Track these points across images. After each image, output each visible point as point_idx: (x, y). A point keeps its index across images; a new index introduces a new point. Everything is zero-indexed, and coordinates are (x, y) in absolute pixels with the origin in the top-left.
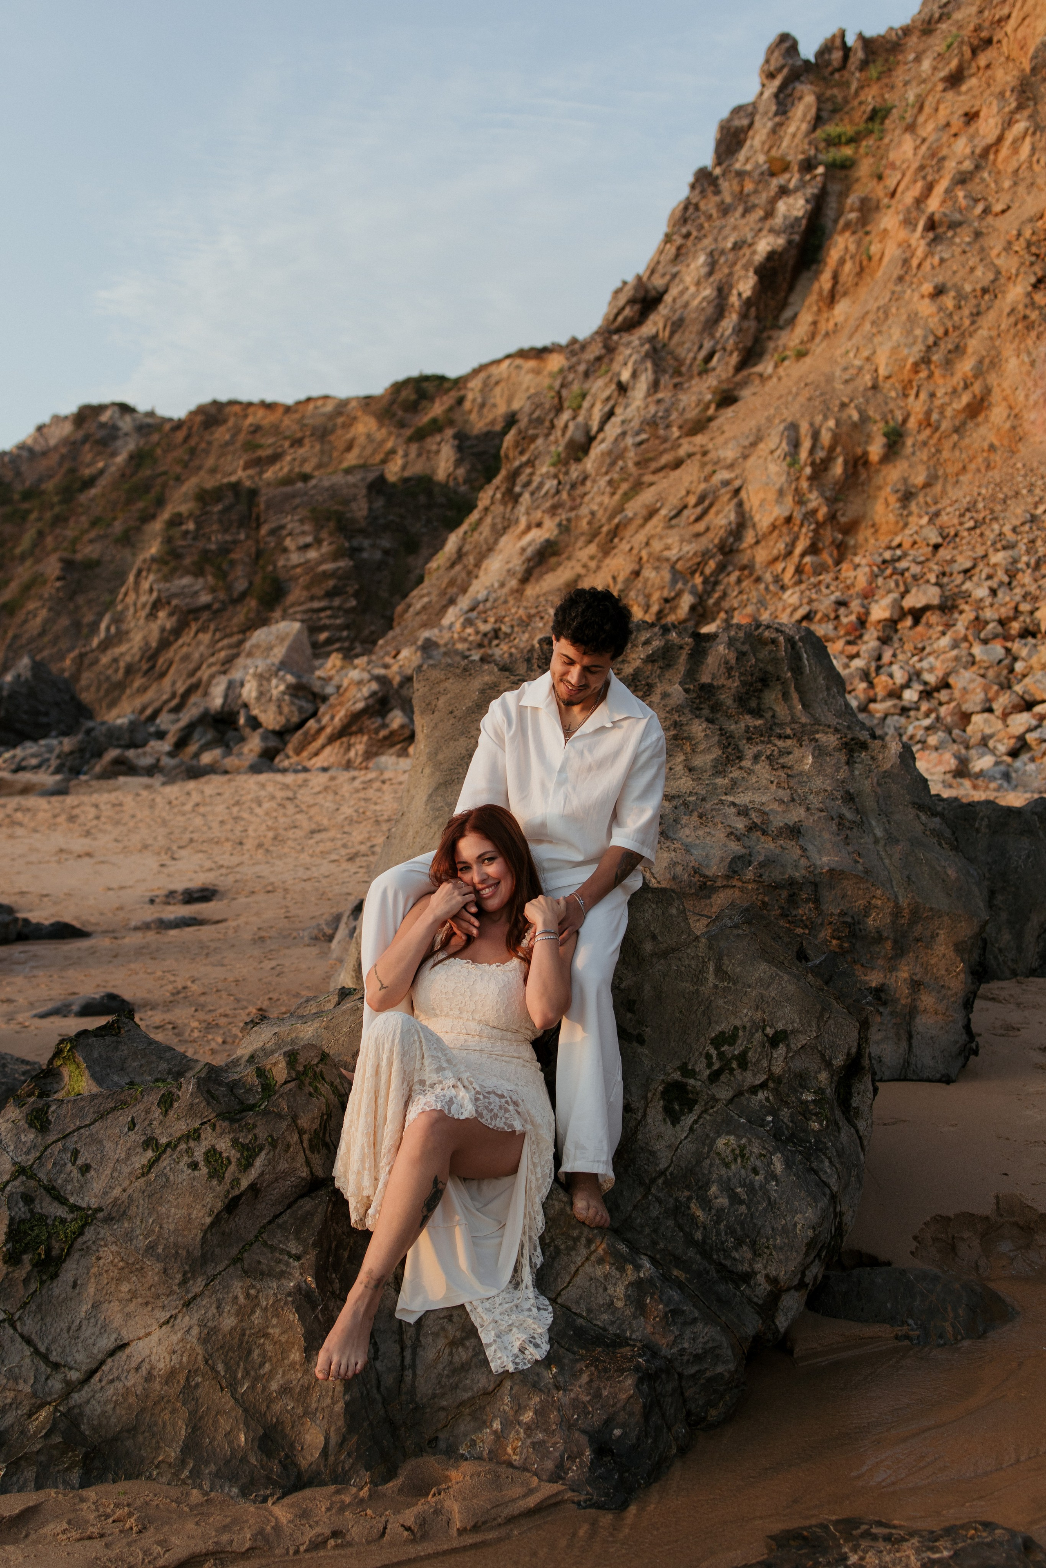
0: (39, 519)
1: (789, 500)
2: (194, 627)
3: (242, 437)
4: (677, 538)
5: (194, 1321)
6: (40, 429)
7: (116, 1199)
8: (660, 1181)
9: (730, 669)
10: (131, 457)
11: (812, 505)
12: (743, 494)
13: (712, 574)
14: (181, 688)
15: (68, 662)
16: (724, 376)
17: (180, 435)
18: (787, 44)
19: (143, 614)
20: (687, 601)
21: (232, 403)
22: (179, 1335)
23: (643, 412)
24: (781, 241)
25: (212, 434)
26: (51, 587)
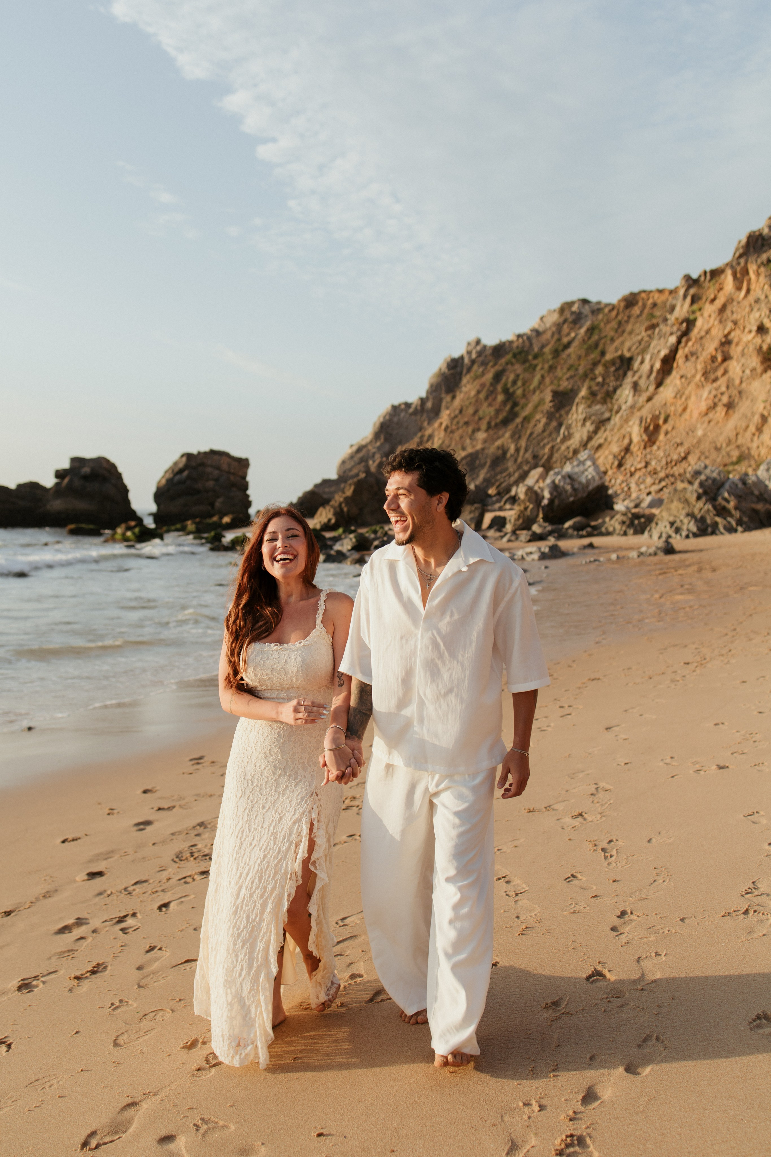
0: (542, 368)
3: (646, 312)
6: (542, 319)
10: (588, 330)
15: (547, 450)
17: (614, 313)
19: (580, 424)
21: (640, 292)
24: (668, 351)
25: (630, 312)
26: (548, 405)
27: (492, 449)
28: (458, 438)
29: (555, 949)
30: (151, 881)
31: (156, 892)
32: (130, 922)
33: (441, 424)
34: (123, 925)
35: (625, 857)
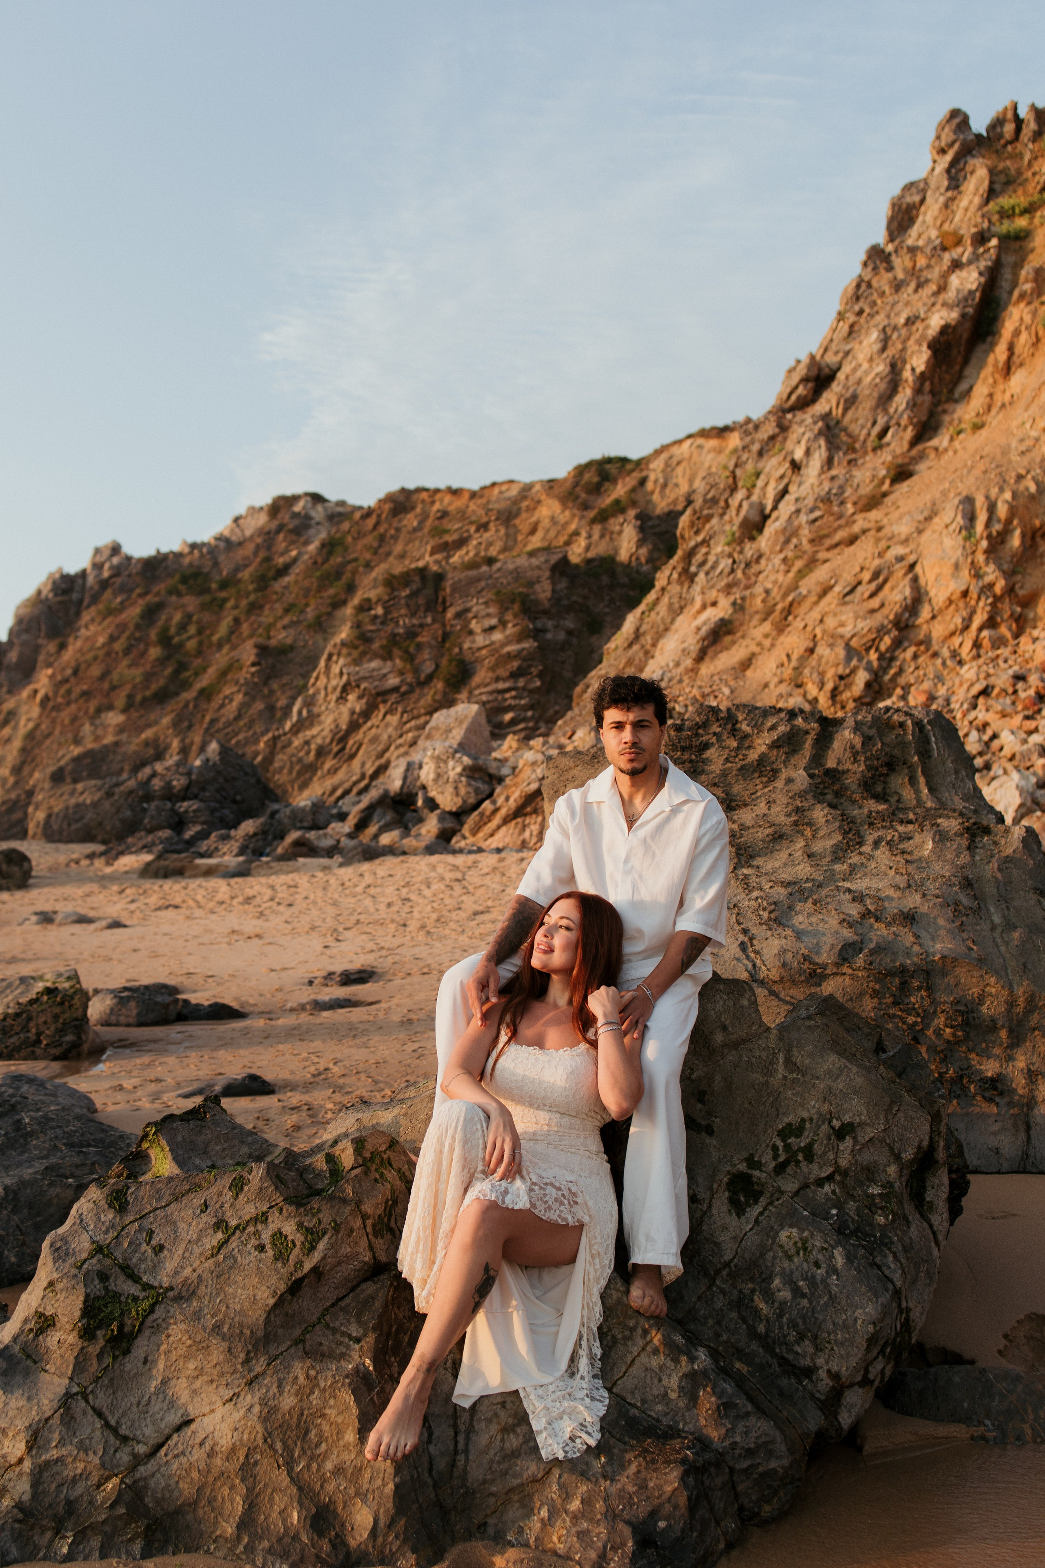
0: (236, 607)
1: (965, 573)
2: (383, 709)
3: (429, 523)
4: (851, 615)
5: (256, 1399)
6: (236, 520)
7: (187, 1279)
8: (725, 1273)
9: (855, 754)
10: (323, 545)
11: (988, 579)
12: (918, 569)
13: (887, 650)
14: (370, 770)
15: (262, 745)
16: (898, 451)
17: (371, 522)
18: (957, 120)
19: (333, 697)
20: (861, 678)
21: (419, 490)
22: (242, 1412)
23: (817, 490)
24: (953, 316)
25: (400, 521)
26: (247, 672)
27: (134, 744)
28: (67, 722)
33: (36, 692)
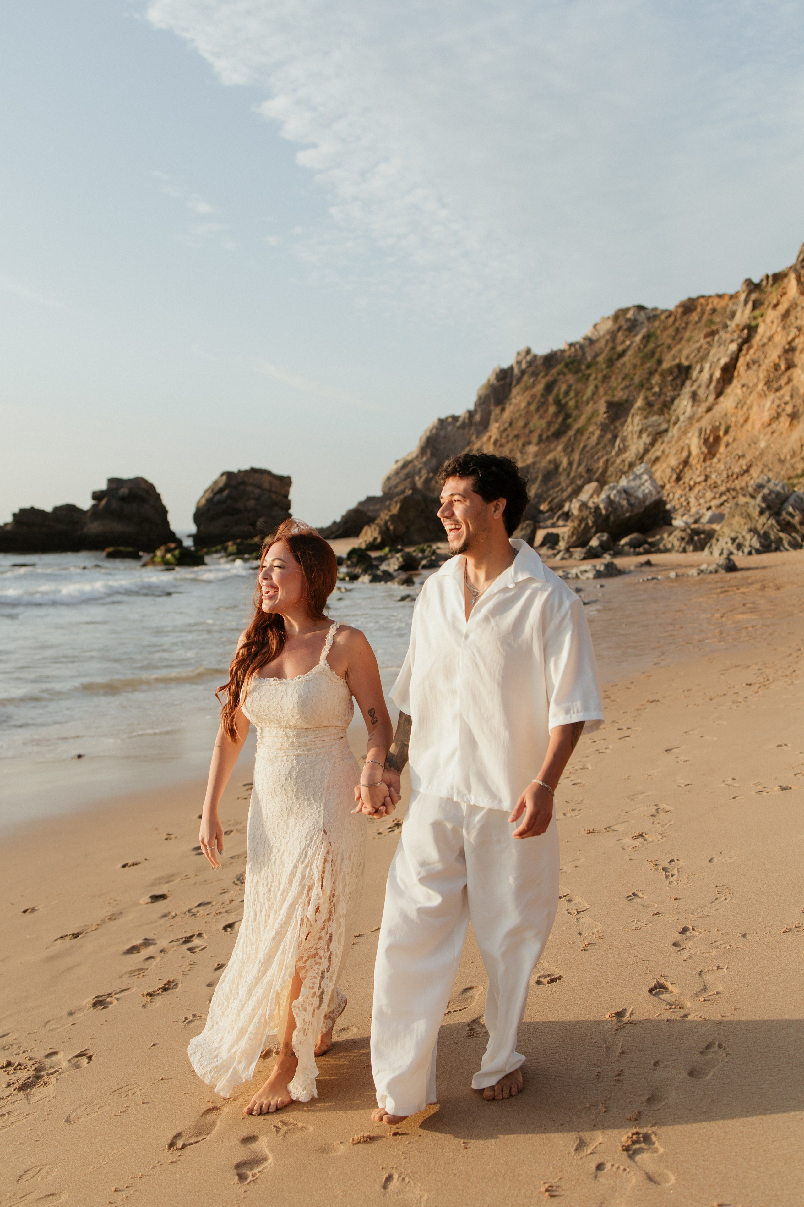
0: (596, 378)
1: (700, 449)
3: (705, 318)
6: (595, 326)
10: (644, 337)
11: (705, 450)
12: (690, 448)
15: (601, 463)
17: (671, 320)
21: (699, 298)
25: (688, 318)
26: (602, 417)
27: (544, 463)
29: (617, 964)
30: (214, 903)
31: (220, 913)
32: (196, 942)
33: (490, 437)
34: (190, 945)
35: (687, 876)
